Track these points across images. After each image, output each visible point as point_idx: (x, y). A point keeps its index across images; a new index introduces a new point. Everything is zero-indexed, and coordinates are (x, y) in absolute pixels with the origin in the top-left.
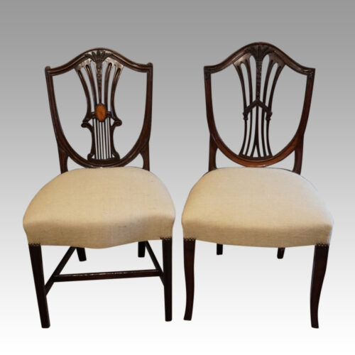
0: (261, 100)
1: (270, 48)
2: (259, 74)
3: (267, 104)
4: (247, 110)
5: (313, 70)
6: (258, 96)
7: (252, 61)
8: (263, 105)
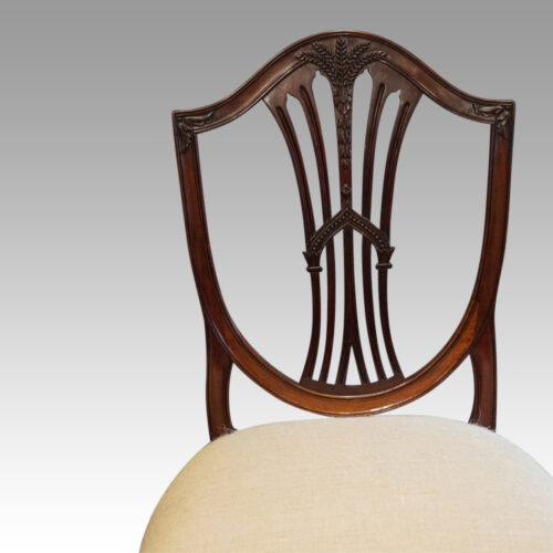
0: (357, 206)
1: (373, 45)
2: (344, 127)
3: (376, 220)
4: (316, 244)
5: (509, 107)
6: (346, 197)
7: (322, 88)
8: (363, 223)
